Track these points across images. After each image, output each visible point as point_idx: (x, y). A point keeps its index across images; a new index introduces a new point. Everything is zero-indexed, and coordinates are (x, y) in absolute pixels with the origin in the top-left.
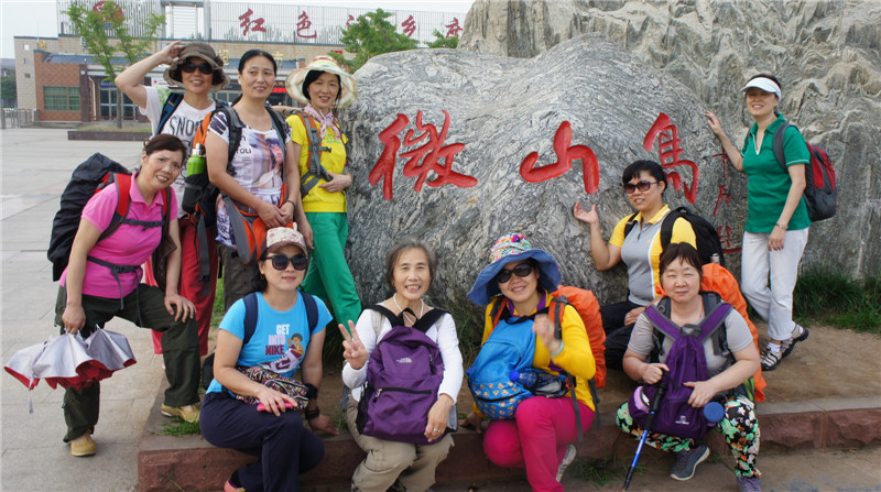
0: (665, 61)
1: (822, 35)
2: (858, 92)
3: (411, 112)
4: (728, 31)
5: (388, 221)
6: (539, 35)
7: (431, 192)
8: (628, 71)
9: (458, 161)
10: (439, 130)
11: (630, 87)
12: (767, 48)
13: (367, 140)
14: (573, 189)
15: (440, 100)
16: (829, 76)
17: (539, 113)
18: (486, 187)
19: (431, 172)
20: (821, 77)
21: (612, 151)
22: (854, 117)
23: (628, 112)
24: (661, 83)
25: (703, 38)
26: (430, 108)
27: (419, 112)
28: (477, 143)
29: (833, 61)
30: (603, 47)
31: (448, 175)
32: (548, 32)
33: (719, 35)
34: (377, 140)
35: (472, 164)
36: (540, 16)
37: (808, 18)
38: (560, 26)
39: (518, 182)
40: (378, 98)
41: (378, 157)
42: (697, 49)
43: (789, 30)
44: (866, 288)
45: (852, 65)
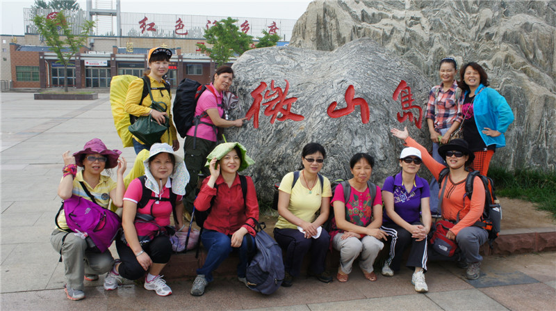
0: (404, 51)
1: (489, 37)
2: (509, 68)
3: (268, 81)
4: (438, 34)
5: (256, 140)
6: (334, 37)
7: (279, 124)
8: (383, 58)
9: (294, 107)
10: (283, 90)
11: (385, 66)
12: (460, 44)
13: (245, 96)
14: (356, 121)
15: (283, 74)
16: (493, 59)
17: (337, 81)
18: (309, 121)
19: (279, 113)
20: (489, 59)
21: (376, 101)
22: (507, 81)
23: (384, 80)
24: (402, 64)
25: (425, 38)
26: (278, 78)
27: (272, 81)
28: (304, 97)
29: (495, 51)
30: (370, 44)
31: (288, 114)
32: (339, 36)
33: (433, 37)
34: (250, 96)
35: (301, 109)
36: (334, 27)
37: (481, 27)
38: (346, 33)
39: (326, 118)
40: (250, 73)
41: (250, 105)
42: (421, 44)
43: (471, 34)
44: (516, 176)
45: (506, 53)
